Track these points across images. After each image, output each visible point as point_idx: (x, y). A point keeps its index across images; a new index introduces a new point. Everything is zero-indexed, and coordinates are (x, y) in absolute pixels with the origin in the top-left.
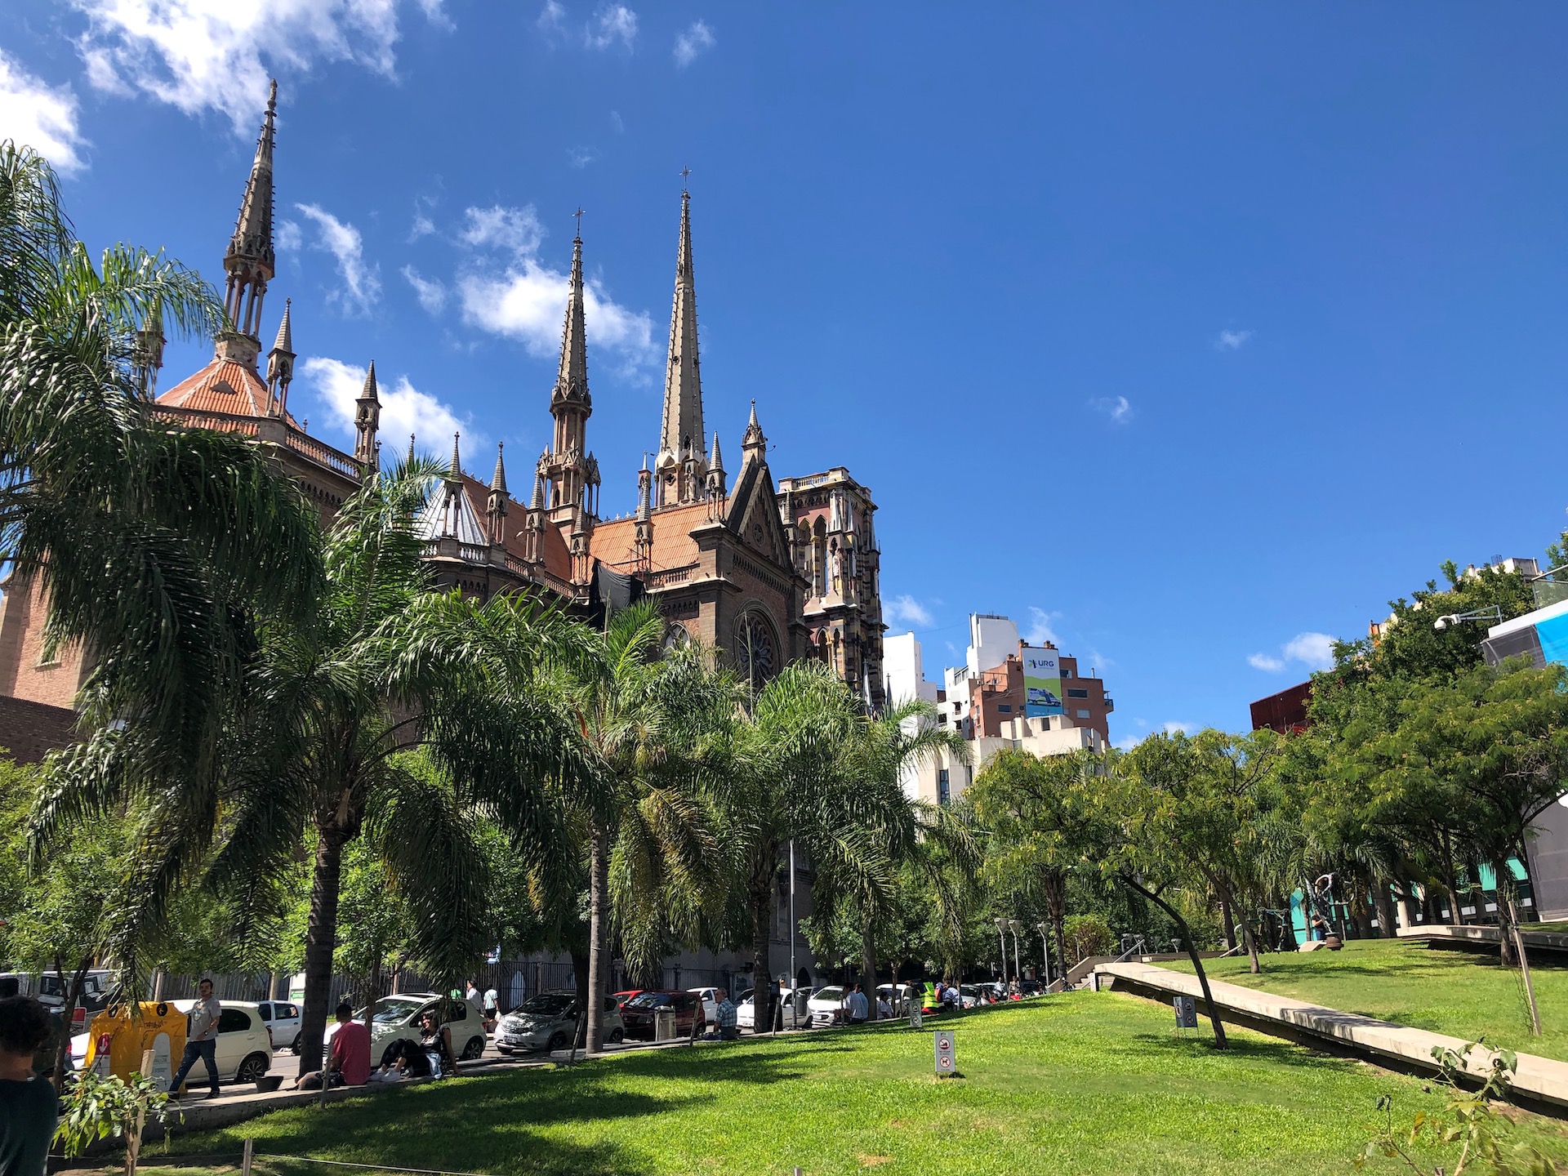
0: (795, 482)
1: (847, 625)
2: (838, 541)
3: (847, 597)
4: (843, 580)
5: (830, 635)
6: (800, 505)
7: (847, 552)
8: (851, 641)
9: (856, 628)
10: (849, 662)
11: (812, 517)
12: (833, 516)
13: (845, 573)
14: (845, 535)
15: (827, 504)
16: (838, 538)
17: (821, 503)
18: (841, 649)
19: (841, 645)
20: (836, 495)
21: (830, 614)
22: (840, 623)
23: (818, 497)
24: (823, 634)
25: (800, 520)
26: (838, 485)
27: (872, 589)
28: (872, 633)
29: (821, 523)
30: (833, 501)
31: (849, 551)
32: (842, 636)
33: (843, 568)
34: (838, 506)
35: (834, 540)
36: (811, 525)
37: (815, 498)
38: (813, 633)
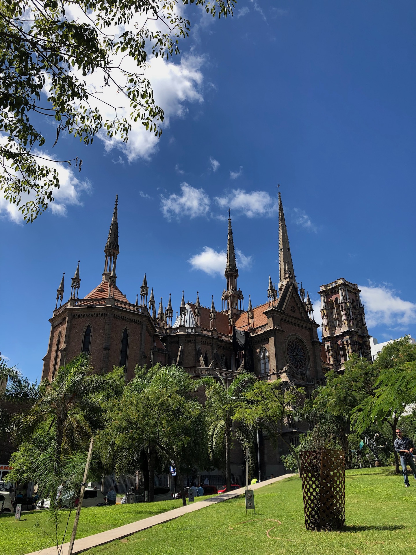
0: (326, 286)
1: (350, 338)
2: (343, 306)
3: (349, 327)
4: (347, 321)
5: (345, 343)
6: (328, 294)
7: (347, 310)
8: (353, 344)
9: (355, 338)
11: (333, 298)
12: (340, 296)
13: (348, 318)
14: (346, 303)
15: (338, 293)
16: (343, 304)
17: (336, 293)
18: (350, 347)
19: (350, 346)
20: (341, 289)
21: (344, 334)
22: (348, 337)
23: (334, 291)
24: (343, 342)
25: (329, 300)
26: (341, 285)
27: (362, 322)
28: (364, 340)
29: (337, 299)
30: (340, 291)
31: (349, 309)
32: (349, 342)
34: (342, 293)
35: (342, 306)
36: (333, 301)
37: (333, 291)
38: (339, 342)
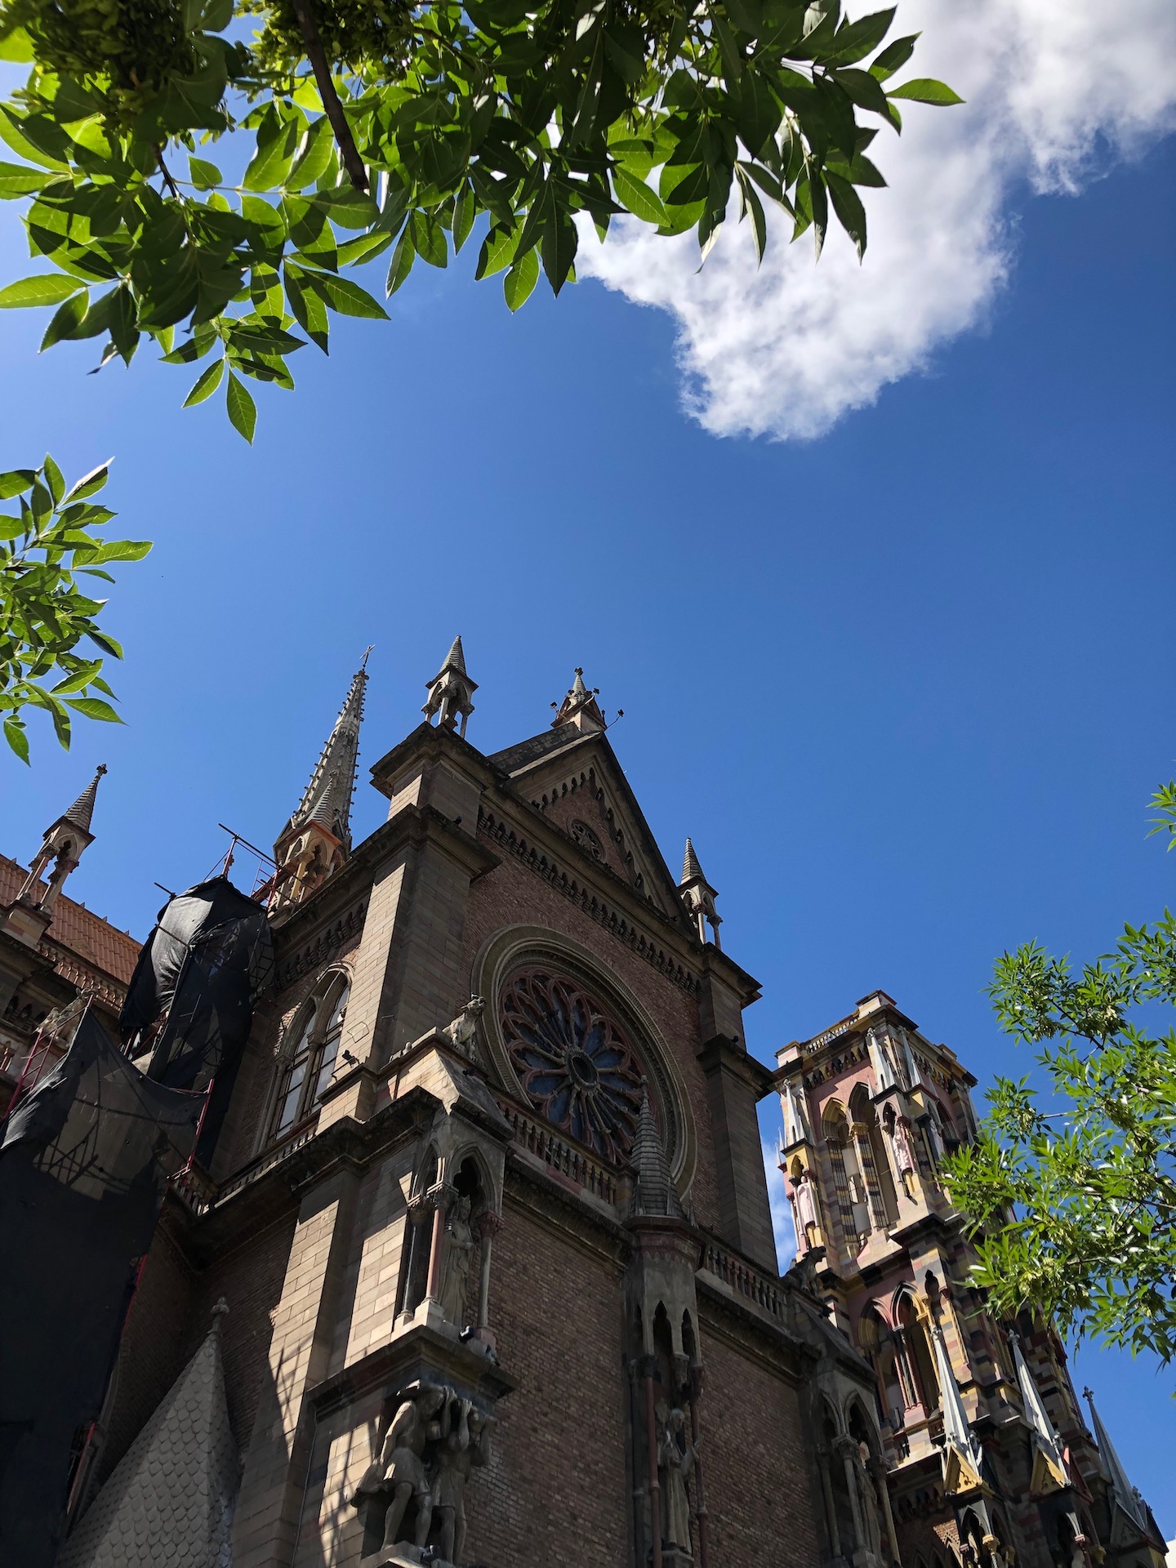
0: (801, 1047)
1: (949, 1264)
2: (895, 1107)
3: (932, 1195)
5: (919, 1295)
6: (819, 1079)
7: (918, 1125)
8: (965, 1297)
10: (973, 1341)
11: (843, 1091)
12: (878, 1073)
14: (907, 1096)
15: (865, 1058)
16: (894, 1100)
17: (854, 1063)
18: (948, 1315)
19: (946, 1306)
20: (877, 1037)
21: (913, 1240)
22: (930, 1259)
23: (846, 1053)
24: (907, 1300)
25: (823, 1104)
26: (874, 1016)
29: (859, 1091)
30: (874, 1049)
31: (923, 1121)
32: (943, 1288)
33: (915, 1152)
34: (884, 1053)
35: (888, 1107)
36: (845, 1109)
37: (842, 1058)
38: (885, 1305)
